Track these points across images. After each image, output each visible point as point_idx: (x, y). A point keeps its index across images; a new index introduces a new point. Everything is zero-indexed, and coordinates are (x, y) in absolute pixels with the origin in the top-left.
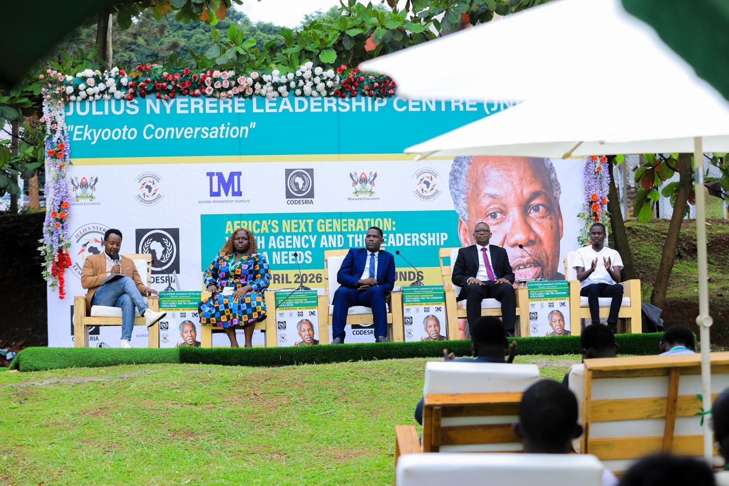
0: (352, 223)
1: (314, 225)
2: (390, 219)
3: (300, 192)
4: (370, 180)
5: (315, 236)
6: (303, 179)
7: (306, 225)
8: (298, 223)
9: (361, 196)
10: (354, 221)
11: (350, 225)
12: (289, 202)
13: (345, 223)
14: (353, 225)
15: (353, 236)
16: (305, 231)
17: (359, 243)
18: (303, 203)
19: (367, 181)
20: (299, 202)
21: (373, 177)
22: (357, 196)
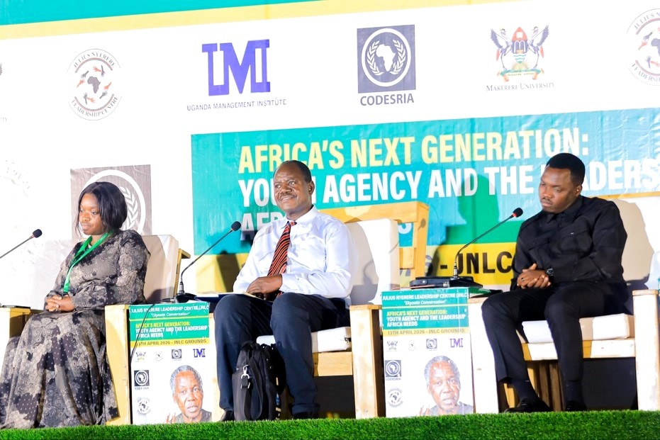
0: (494, 140)
1: (416, 148)
2: (576, 130)
3: (387, 77)
4: (535, 44)
5: (419, 174)
6: (394, 49)
7: (400, 148)
8: (383, 147)
9: (514, 79)
10: (498, 136)
11: (490, 146)
12: (365, 101)
13: (480, 141)
14: (497, 146)
15: (496, 170)
16: (397, 162)
17: (509, 185)
18: (393, 101)
19: (527, 46)
20: (385, 99)
21: (540, 37)
22: (507, 80)
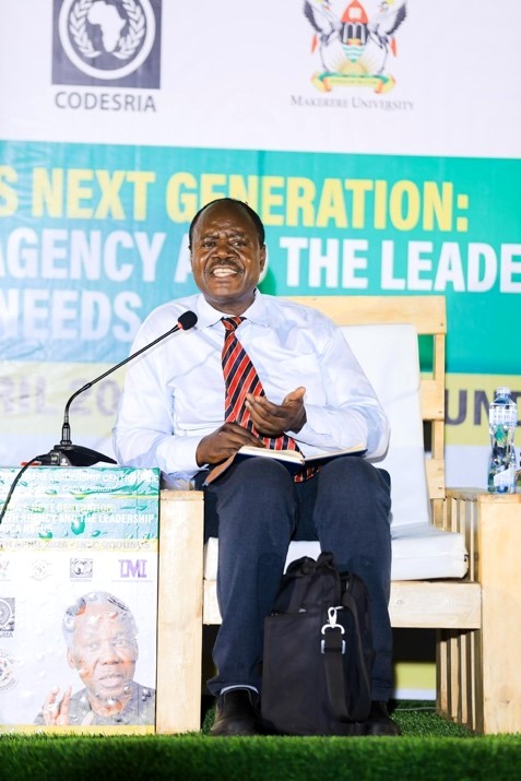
0: (301, 192)
1: (157, 192)
2: (448, 187)
3: (106, 61)
4: (382, 33)
5: (159, 238)
6: (123, 13)
7: (127, 191)
8: (93, 184)
9: (341, 90)
10: (308, 185)
11: (294, 203)
12: (63, 100)
13: (274, 191)
14: (306, 203)
15: (302, 242)
16: (119, 214)
17: (324, 271)
18: (116, 106)
19: (367, 33)
20: (103, 101)
21: (392, 19)
22: (328, 90)
